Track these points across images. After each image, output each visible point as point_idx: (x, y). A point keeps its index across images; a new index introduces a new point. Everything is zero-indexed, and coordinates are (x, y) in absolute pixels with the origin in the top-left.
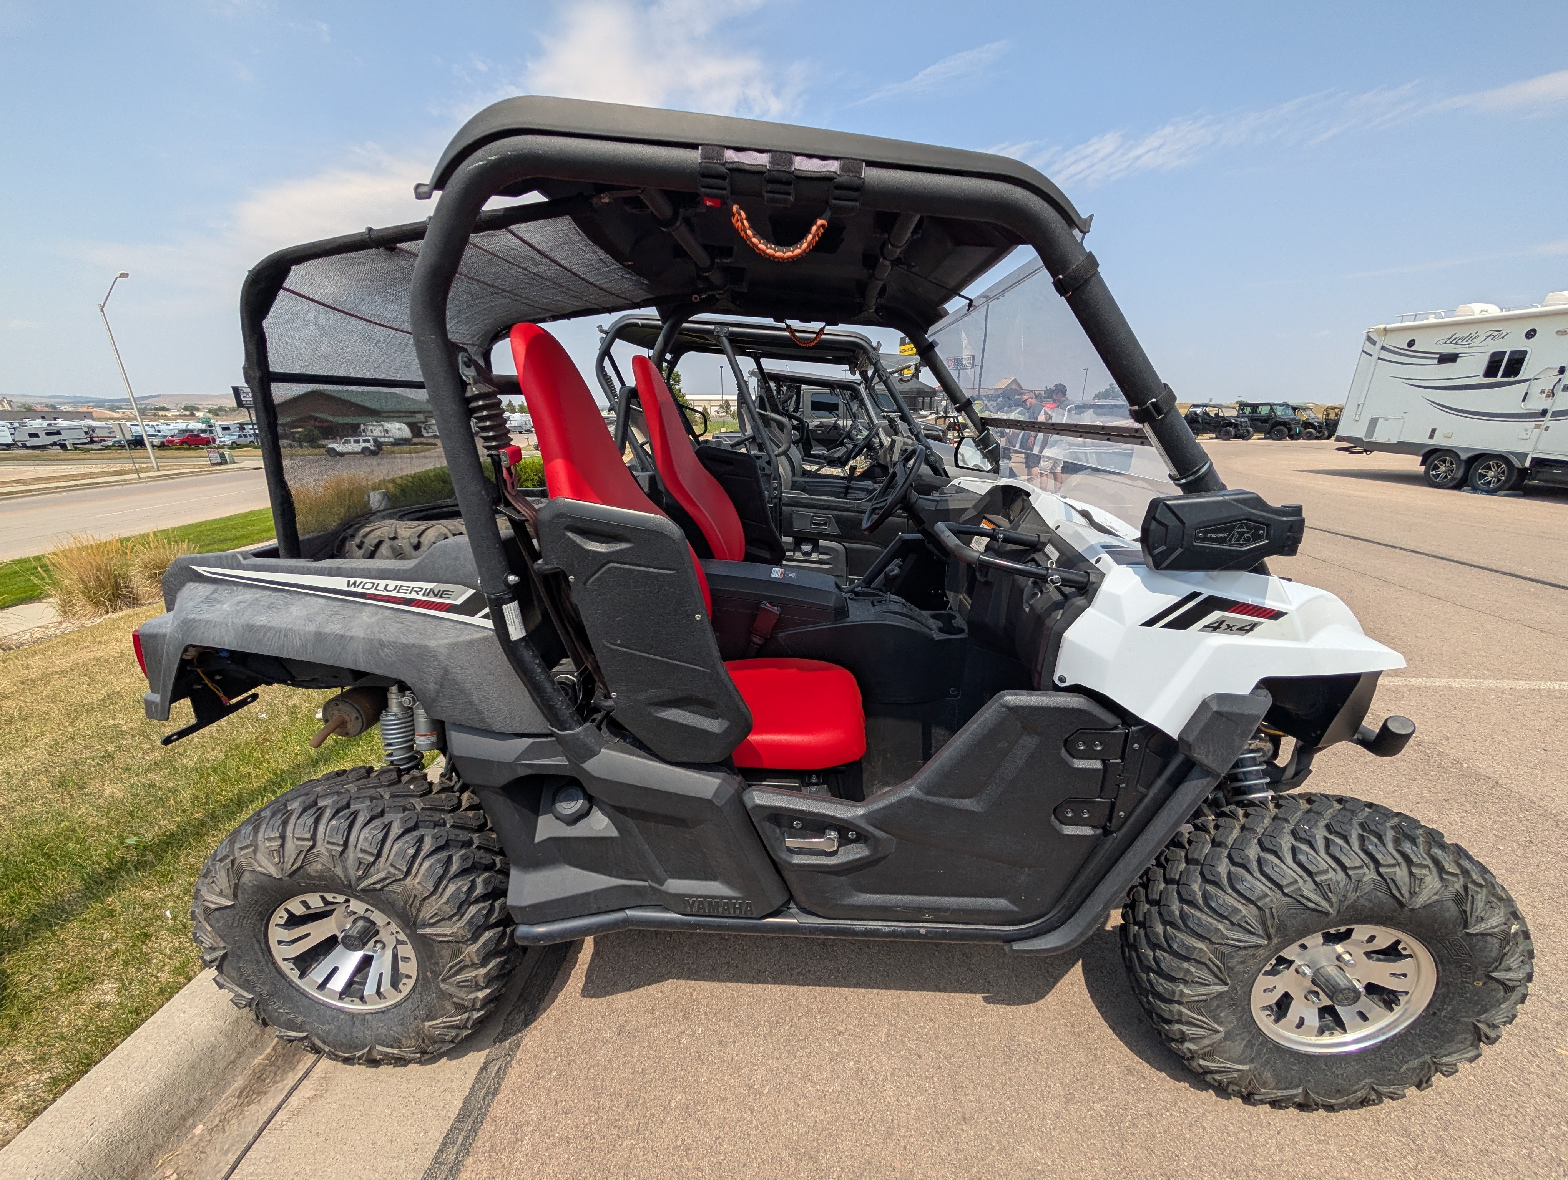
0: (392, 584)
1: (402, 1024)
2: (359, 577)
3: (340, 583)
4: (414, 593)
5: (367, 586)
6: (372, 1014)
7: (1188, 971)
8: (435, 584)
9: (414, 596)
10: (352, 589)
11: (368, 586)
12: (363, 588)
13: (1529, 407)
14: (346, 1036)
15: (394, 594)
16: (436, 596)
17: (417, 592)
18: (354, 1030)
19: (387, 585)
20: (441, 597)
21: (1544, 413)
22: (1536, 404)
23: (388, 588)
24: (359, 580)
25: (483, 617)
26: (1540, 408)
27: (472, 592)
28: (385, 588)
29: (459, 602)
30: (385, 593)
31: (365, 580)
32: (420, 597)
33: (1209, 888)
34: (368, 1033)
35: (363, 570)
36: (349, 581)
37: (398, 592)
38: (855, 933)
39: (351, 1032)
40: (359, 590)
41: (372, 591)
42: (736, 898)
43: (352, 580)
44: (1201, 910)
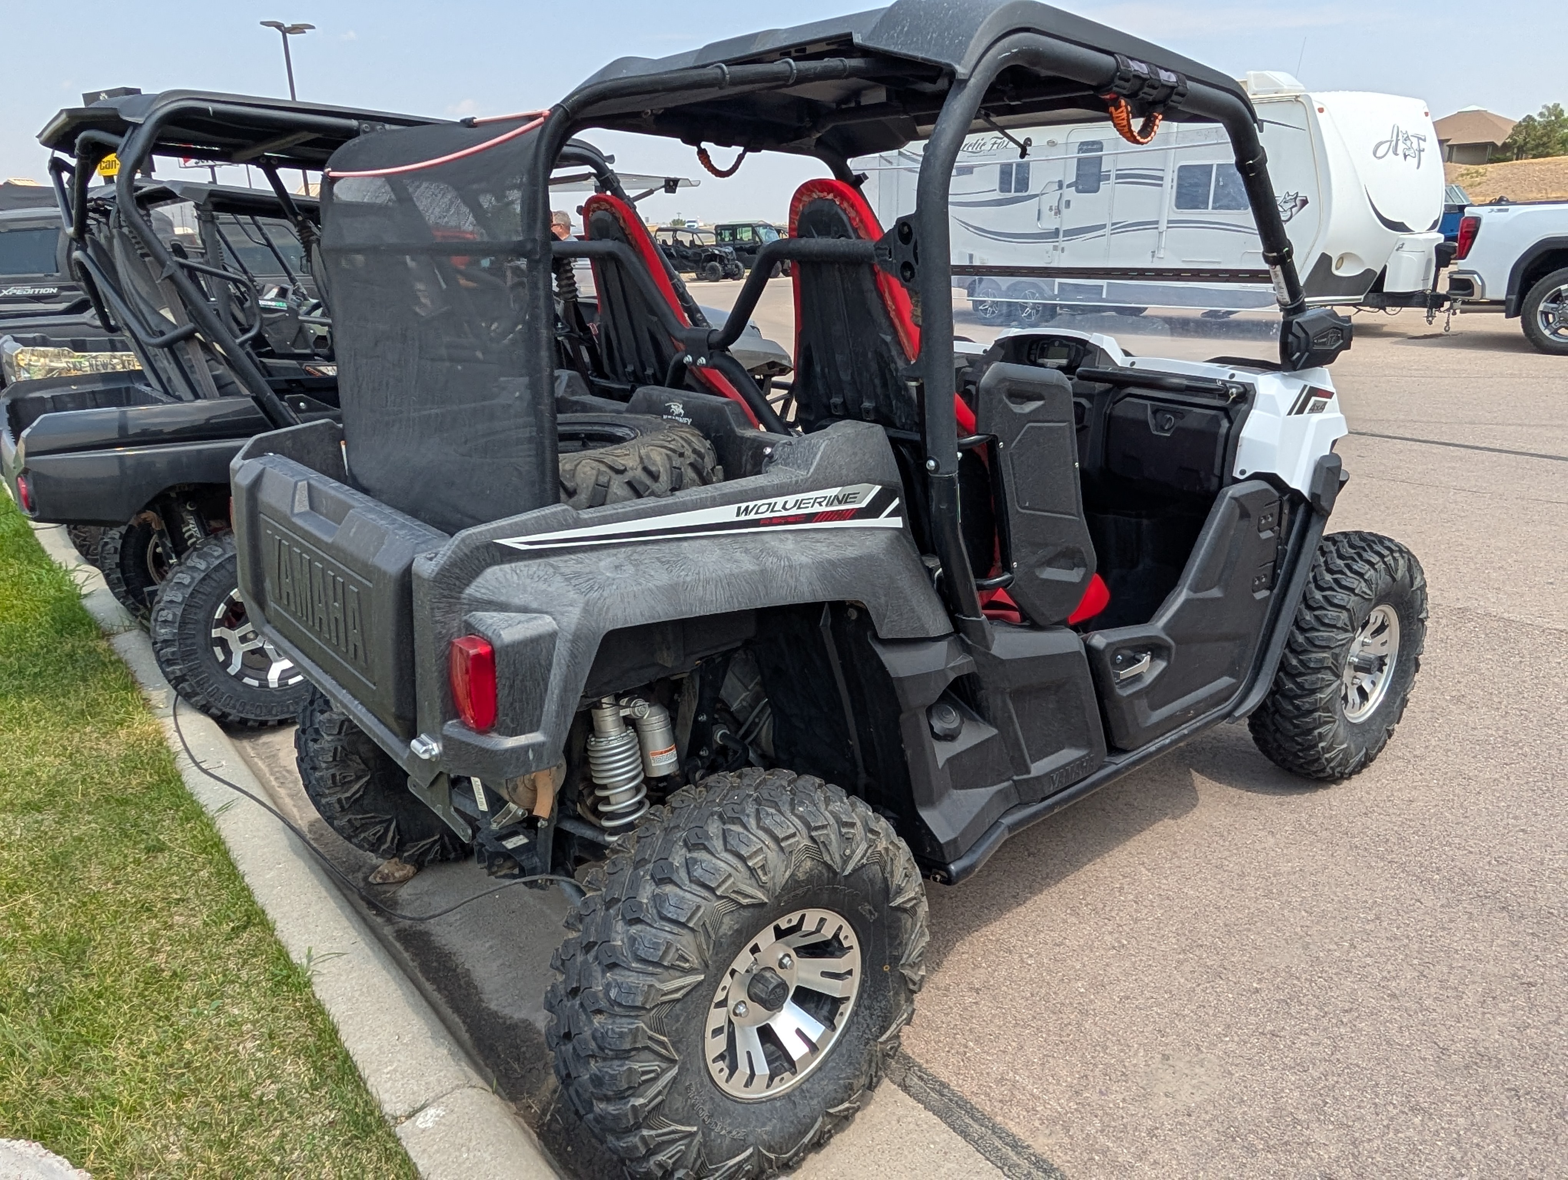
0: (791, 499)
1: (850, 1064)
2: (752, 500)
3: (727, 513)
4: (816, 505)
5: (761, 509)
6: (808, 1080)
7: (1323, 679)
8: (839, 489)
9: (817, 509)
10: (743, 518)
11: (764, 508)
12: (757, 513)
13: (1045, 226)
14: (792, 1122)
15: (794, 512)
16: (840, 502)
17: (820, 504)
18: (798, 1110)
19: (786, 502)
20: (846, 502)
21: (1056, 233)
22: (1049, 223)
23: (787, 507)
24: (751, 504)
25: (889, 515)
26: (1053, 227)
27: (878, 488)
28: (784, 508)
29: (863, 505)
30: (784, 513)
31: (759, 502)
32: (824, 509)
33: (1317, 613)
34: (815, 1102)
35: (755, 489)
36: (739, 508)
37: (799, 508)
38: (1151, 755)
39: (796, 1115)
40: (752, 516)
41: (769, 515)
42: (1084, 757)
43: (743, 506)
44: (1319, 631)
